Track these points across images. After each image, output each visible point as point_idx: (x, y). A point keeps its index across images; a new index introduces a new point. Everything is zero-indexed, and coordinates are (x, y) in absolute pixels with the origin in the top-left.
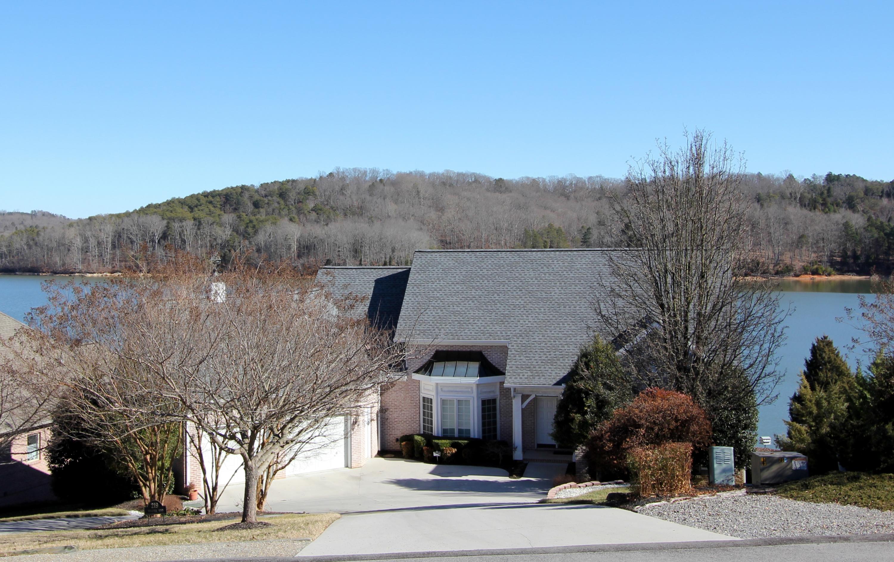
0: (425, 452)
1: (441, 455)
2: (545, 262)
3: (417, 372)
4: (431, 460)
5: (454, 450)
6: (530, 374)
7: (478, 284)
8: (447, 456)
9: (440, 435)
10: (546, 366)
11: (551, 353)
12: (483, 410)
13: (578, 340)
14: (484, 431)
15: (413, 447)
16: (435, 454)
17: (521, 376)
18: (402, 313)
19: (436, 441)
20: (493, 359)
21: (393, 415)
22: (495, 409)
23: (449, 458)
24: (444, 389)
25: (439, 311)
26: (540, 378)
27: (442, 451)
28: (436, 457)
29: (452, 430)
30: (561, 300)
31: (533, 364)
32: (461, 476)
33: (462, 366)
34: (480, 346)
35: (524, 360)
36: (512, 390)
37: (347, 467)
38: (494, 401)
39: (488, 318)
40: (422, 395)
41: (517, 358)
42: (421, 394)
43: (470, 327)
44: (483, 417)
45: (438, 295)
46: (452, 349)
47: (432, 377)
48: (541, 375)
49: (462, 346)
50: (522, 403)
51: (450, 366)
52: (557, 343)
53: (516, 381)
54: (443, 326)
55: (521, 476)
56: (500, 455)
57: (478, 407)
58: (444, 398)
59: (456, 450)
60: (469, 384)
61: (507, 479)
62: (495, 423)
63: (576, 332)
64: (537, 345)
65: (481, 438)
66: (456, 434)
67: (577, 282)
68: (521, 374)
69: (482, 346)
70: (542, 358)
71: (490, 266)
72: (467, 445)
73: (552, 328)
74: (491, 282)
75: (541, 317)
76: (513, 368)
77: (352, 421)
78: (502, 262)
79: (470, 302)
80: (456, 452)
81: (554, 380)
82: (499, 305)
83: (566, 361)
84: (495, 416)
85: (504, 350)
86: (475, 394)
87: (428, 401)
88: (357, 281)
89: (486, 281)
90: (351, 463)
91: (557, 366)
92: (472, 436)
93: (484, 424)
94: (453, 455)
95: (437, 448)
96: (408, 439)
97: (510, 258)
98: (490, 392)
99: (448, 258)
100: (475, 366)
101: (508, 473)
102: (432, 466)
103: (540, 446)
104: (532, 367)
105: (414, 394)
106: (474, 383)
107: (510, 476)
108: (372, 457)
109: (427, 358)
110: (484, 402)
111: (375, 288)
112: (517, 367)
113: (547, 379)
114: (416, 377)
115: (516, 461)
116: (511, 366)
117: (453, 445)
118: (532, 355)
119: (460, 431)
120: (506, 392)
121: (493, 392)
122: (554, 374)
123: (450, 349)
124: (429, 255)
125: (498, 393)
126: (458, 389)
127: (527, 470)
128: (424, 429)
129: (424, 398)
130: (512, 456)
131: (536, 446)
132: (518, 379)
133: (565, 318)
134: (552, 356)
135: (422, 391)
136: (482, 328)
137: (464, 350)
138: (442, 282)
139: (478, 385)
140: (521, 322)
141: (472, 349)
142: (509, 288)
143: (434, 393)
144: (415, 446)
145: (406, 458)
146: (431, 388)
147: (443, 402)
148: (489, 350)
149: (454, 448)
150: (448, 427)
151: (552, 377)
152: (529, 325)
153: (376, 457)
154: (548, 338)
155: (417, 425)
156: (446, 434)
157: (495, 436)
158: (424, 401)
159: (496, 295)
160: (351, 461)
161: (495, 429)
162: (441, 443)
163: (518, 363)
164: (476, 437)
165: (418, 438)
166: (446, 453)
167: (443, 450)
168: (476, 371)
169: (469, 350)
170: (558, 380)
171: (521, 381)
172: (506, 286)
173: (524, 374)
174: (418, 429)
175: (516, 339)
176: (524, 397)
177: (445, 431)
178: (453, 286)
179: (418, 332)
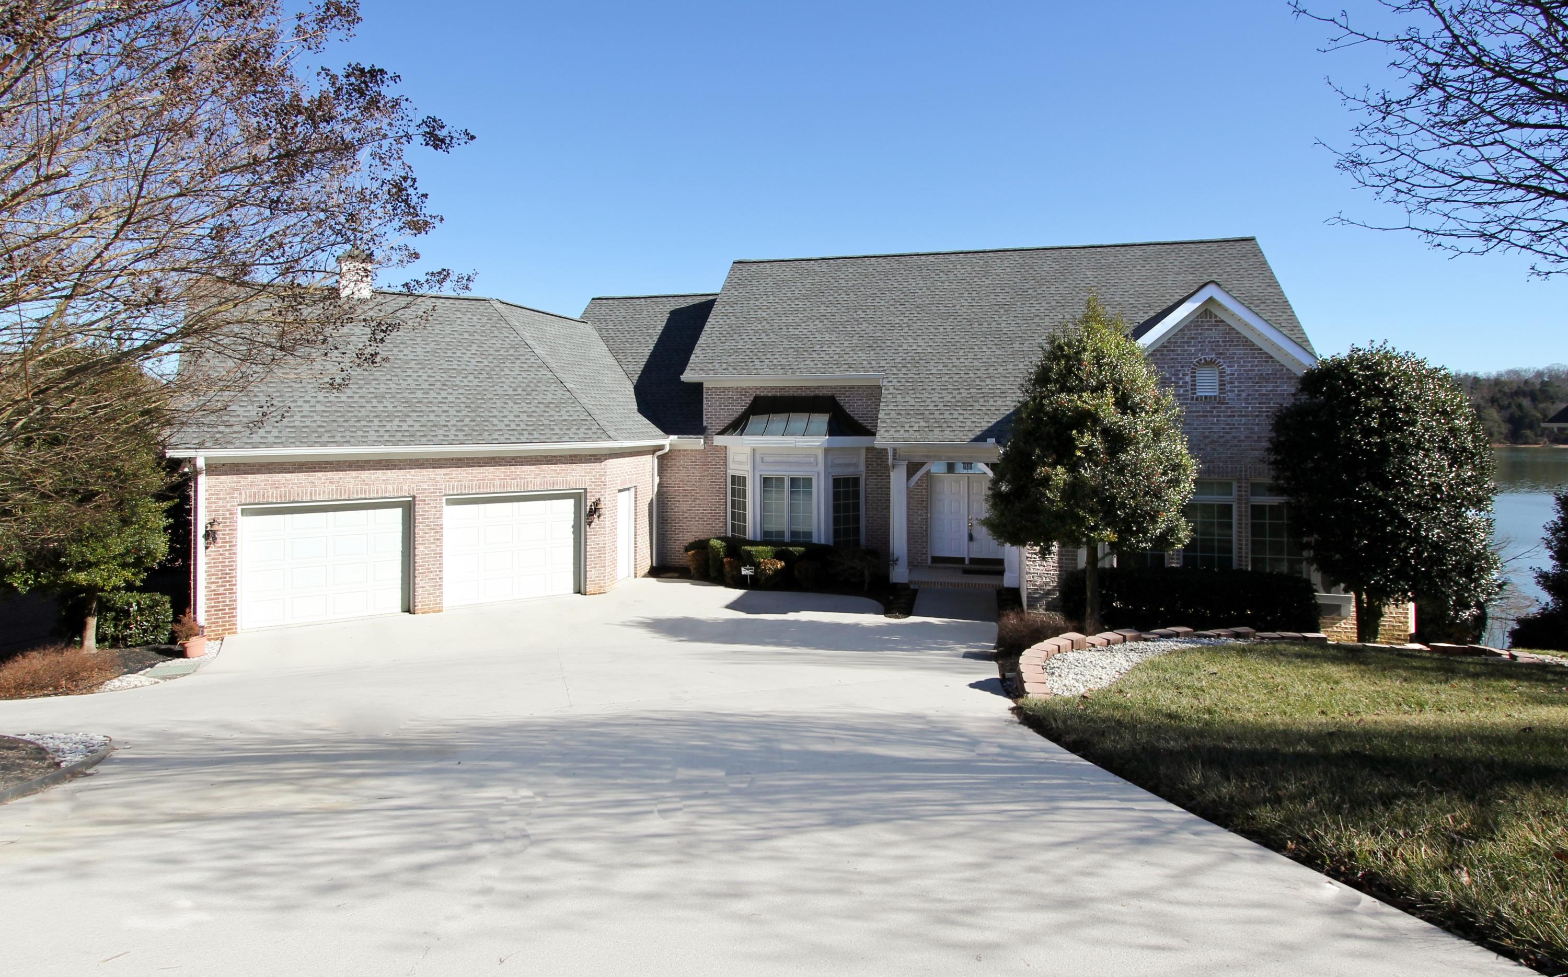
0: (727, 566)
1: (756, 572)
2: (942, 267)
3: (722, 433)
4: (736, 582)
5: (780, 565)
6: (923, 424)
7: (831, 298)
8: (766, 574)
9: (758, 539)
10: (952, 412)
11: (962, 391)
12: (836, 496)
13: (1010, 371)
14: (836, 533)
15: (707, 560)
16: (744, 571)
17: (907, 428)
18: (701, 341)
19: (748, 548)
20: (854, 408)
21: (681, 507)
22: (857, 495)
23: (769, 578)
24: (767, 459)
25: (763, 336)
26: (942, 431)
27: (757, 566)
28: (746, 576)
29: (782, 533)
30: (973, 316)
31: (929, 408)
32: (785, 613)
33: (799, 420)
34: (831, 387)
35: (912, 402)
36: (890, 453)
37: (579, 592)
38: (856, 481)
39: (846, 344)
40: (731, 472)
41: (899, 398)
42: (729, 471)
43: (815, 355)
44: (836, 509)
45: (764, 314)
46: (783, 393)
47: (744, 437)
48: (945, 425)
49: (801, 388)
50: (908, 479)
51: (778, 421)
52: (971, 375)
53: (896, 435)
54: (769, 355)
55: (908, 613)
56: (866, 573)
57: (826, 489)
58: (767, 474)
59: (783, 563)
60: (811, 448)
61: (880, 620)
62: (857, 519)
63: (1005, 359)
64: (935, 379)
65: (831, 543)
66: (787, 538)
67: (998, 290)
68: (907, 425)
69: (835, 388)
70: (945, 399)
71: (850, 276)
72: (803, 556)
73: (961, 354)
74: (852, 295)
75: (939, 339)
76: (891, 416)
77: (588, 508)
78: (871, 270)
79: (817, 322)
80: (783, 568)
81: (970, 434)
82: (865, 325)
83: (991, 403)
84: (856, 507)
85: (874, 393)
86: (821, 467)
87: (738, 481)
88: (645, 312)
89: (844, 295)
90: (585, 585)
91: (974, 412)
92: (815, 540)
93: (836, 521)
94: (777, 571)
95: (749, 560)
96: (701, 546)
97: (884, 264)
98: (848, 465)
99: (784, 268)
100: (821, 420)
101: (882, 607)
102: (735, 594)
103: (936, 560)
104: (927, 412)
105: (717, 471)
106: (819, 447)
107: (887, 612)
108: (636, 577)
109: (740, 409)
110: (837, 482)
111: (669, 320)
112: (898, 414)
113: (956, 433)
114: (719, 440)
115: (896, 584)
116: (887, 412)
117: (778, 556)
118: (927, 395)
119: (794, 534)
120: (878, 461)
121: (855, 465)
122: (968, 423)
123: (778, 394)
124: (755, 266)
125: (862, 468)
126: (791, 459)
127: (919, 602)
128: (733, 530)
129: (733, 477)
130: (887, 577)
131: (929, 560)
132: (902, 432)
133: (982, 339)
134: (963, 395)
135: (731, 465)
136: (836, 357)
137: (804, 394)
138: (771, 297)
139: (827, 451)
140: (905, 346)
141: (817, 392)
142: (883, 302)
143: (748, 467)
144: (711, 556)
145: (696, 579)
146: (743, 458)
147: (766, 481)
148: (848, 394)
149: (780, 559)
150: (773, 527)
151: (967, 428)
152: (919, 350)
153: (645, 576)
154: (954, 369)
155: (721, 524)
156: (768, 539)
157: (857, 543)
158: (733, 483)
159: (860, 312)
160: (586, 581)
161: (857, 531)
162: (756, 551)
163: (900, 407)
164: (823, 542)
165: (715, 543)
166: (765, 570)
167: (760, 563)
168: (825, 427)
169: (812, 394)
170: (978, 433)
171: (906, 435)
172: (878, 300)
173: (913, 424)
174: (722, 530)
175: (895, 372)
176: (913, 468)
177: (766, 534)
178: (789, 302)
179: (724, 366)
